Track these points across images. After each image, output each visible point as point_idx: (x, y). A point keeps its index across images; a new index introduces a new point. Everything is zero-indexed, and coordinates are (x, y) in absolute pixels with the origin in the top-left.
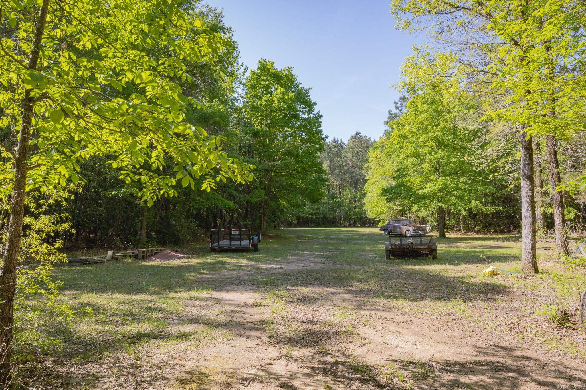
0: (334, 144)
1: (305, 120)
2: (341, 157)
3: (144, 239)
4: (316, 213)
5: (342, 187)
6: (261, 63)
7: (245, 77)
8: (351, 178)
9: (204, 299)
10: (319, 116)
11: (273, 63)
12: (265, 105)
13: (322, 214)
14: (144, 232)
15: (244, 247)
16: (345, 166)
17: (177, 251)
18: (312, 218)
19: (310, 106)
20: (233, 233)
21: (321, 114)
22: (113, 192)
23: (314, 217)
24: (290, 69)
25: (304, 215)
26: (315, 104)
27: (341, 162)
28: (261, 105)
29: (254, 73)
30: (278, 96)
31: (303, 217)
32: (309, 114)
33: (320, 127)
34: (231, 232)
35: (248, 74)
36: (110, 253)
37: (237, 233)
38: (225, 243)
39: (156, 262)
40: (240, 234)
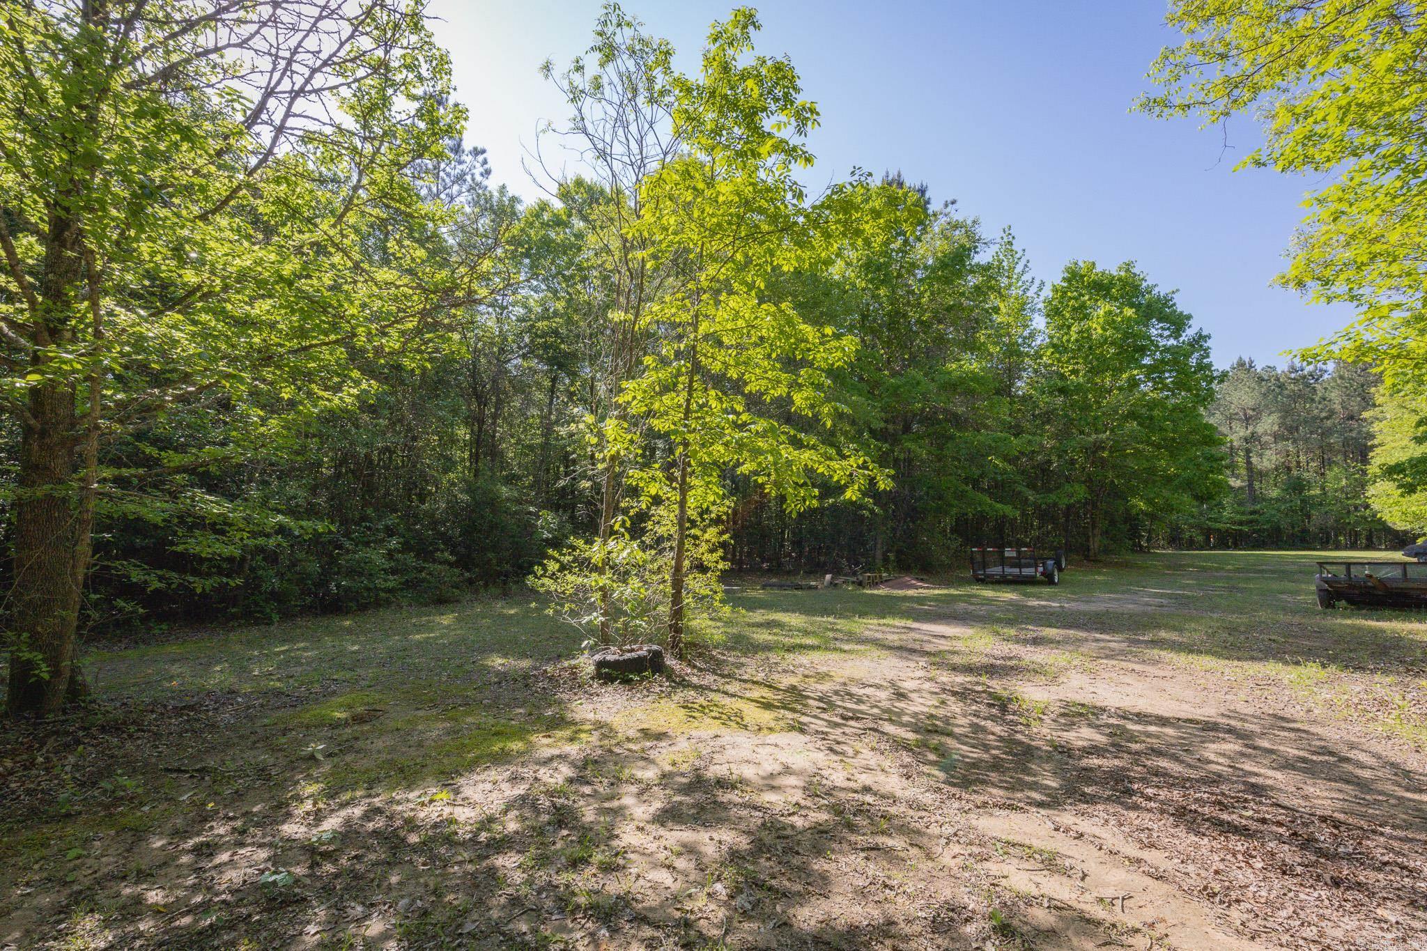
0: (1293, 376)
1: (1167, 349)
2: (1313, 400)
3: (879, 562)
4: (1251, 522)
5: (1325, 463)
6: (1068, 270)
7: (1042, 298)
8: (1346, 443)
9: (894, 627)
10: (1201, 338)
11: (1094, 264)
12: (1077, 341)
13: (1268, 522)
14: (879, 554)
15: (1027, 576)
16: (1327, 418)
17: (922, 580)
18: (1240, 530)
19: (1178, 323)
20: (1007, 554)
21: (1204, 333)
22: (831, 501)
23: (1246, 529)
24: (1128, 267)
25: (1218, 526)
26: (1189, 317)
27: (1316, 411)
28: (1068, 341)
29: (1055, 290)
30: (1101, 321)
31: (1219, 530)
32: (1176, 338)
33: (1208, 357)
34: (1003, 552)
35: (1047, 292)
36: (828, 577)
37: (1014, 554)
38: (996, 570)
39: (882, 591)
40: (1018, 558)
